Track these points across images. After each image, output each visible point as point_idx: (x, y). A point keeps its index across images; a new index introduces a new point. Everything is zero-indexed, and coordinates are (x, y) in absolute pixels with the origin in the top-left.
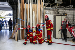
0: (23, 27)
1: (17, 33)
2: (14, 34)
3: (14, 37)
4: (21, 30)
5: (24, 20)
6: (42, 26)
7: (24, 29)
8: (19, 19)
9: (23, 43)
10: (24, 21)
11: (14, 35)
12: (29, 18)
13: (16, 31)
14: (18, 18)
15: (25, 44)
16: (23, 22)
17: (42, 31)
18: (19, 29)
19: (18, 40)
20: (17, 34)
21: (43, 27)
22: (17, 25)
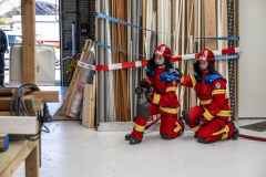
0: (121, 56)
1: (90, 91)
2: (78, 97)
3: (74, 110)
4: (115, 71)
5: (126, 19)
6: (224, 52)
7: (126, 70)
8: (101, 15)
9: (127, 138)
10: (126, 27)
11: (76, 103)
12: (155, 8)
13: (84, 80)
14: (98, 9)
15: (135, 138)
16: (120, 32)
17: (222, 81)
18: (102, 68)
19: (96, 125)
20: (92, 95)
21: (227, 57)
22: (92, 49)
